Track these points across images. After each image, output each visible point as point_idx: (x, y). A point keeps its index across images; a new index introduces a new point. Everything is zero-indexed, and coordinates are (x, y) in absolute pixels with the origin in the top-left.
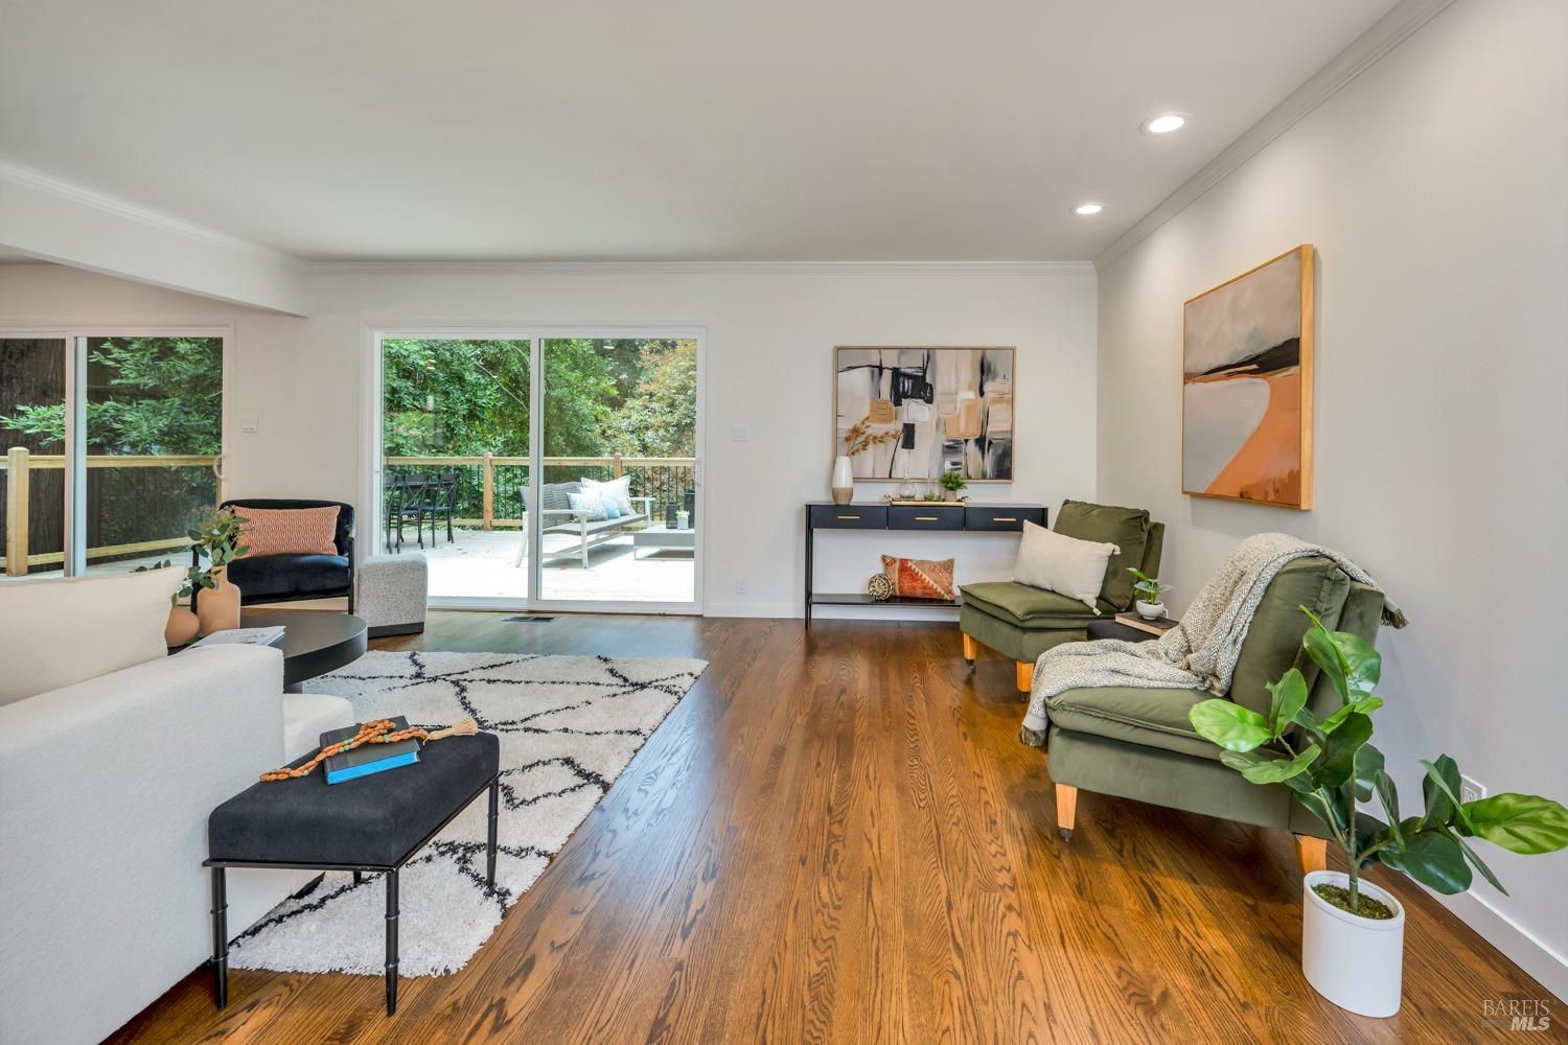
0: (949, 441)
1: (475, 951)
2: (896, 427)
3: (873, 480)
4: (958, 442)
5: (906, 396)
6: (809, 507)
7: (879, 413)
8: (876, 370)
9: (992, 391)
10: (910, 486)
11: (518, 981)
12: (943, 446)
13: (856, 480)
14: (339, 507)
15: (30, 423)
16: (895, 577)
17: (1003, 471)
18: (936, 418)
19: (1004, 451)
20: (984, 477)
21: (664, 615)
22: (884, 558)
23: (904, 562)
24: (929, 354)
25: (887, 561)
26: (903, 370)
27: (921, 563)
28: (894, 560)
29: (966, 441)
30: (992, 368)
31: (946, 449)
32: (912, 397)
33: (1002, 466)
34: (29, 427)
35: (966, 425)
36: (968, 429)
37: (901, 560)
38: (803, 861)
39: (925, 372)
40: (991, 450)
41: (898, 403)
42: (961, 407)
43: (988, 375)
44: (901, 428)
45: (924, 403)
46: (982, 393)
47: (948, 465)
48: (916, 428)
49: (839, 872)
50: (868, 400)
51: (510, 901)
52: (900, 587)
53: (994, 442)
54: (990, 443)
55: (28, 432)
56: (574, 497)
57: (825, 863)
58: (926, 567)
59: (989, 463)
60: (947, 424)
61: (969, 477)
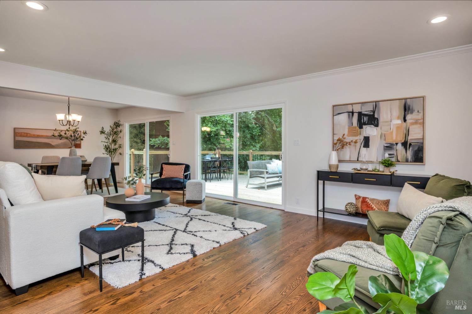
0: (387, 144)
1: (126, 285)
2: (360, 138)
3: (350, 161)
4: (392, 144)
5: (365, 124)
6: (318, 172)
7: (352, 132)
8: (351, 114)
9: (410, 119)
10: (366, 165)
11: (127, 295)
12: (384, 146)
13: (340, 161)
14: (185, 165)
15: (152, 143)
16: (359, 205)
17: (418, 157)
18: (380, 134)
19: (419, 148)
20: (407, 161)
21: (272, 208)
22: (356, 195)
23: (364, 199)
24: (376, 104)
25: (357, 198)
26: (363, 113)
27: (373, 200)
28: (360, 197)
29: (397, 144)
30: (411, 108)
31: (385, 148)
32: (367, 124)
33: (418, 156)
34: (152, 144)
35: (396, 135)
36: (397, 137)
37: (363, 198)
38: (222, 296)
39: (374, 113)
40: (411, 148)
41: (361, 127)
42: (393, 128)
43: (408, 111)
44: (362, 138)
45: (374, 127)
46: (405, 120)
47: (387, 155)
48: (370, 138)
49: (228, 303)
50: (347, 127)
51: (143, 277)
52: (362, 210)
53: (412, 144)
54: (410, 144)
55: (152, 145)
56: (268, 165)
57: (227, 299)
58: (375, 202)
59: (410, 154)
60: (386, 136)
61: (398, 161)
